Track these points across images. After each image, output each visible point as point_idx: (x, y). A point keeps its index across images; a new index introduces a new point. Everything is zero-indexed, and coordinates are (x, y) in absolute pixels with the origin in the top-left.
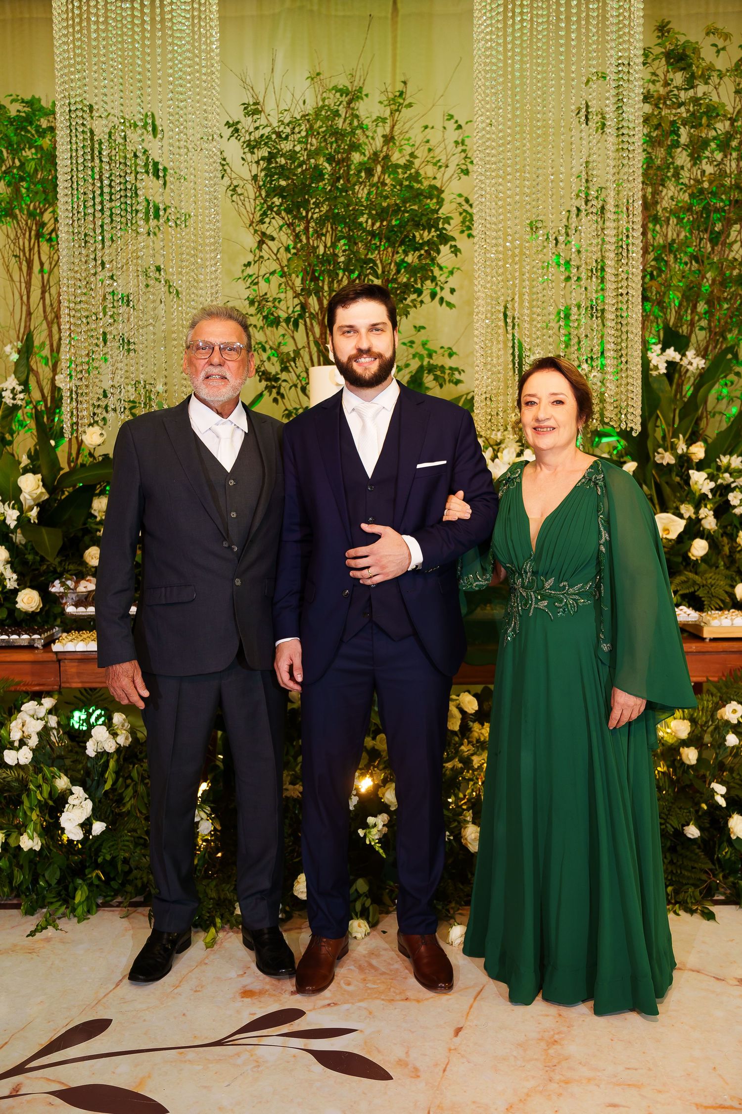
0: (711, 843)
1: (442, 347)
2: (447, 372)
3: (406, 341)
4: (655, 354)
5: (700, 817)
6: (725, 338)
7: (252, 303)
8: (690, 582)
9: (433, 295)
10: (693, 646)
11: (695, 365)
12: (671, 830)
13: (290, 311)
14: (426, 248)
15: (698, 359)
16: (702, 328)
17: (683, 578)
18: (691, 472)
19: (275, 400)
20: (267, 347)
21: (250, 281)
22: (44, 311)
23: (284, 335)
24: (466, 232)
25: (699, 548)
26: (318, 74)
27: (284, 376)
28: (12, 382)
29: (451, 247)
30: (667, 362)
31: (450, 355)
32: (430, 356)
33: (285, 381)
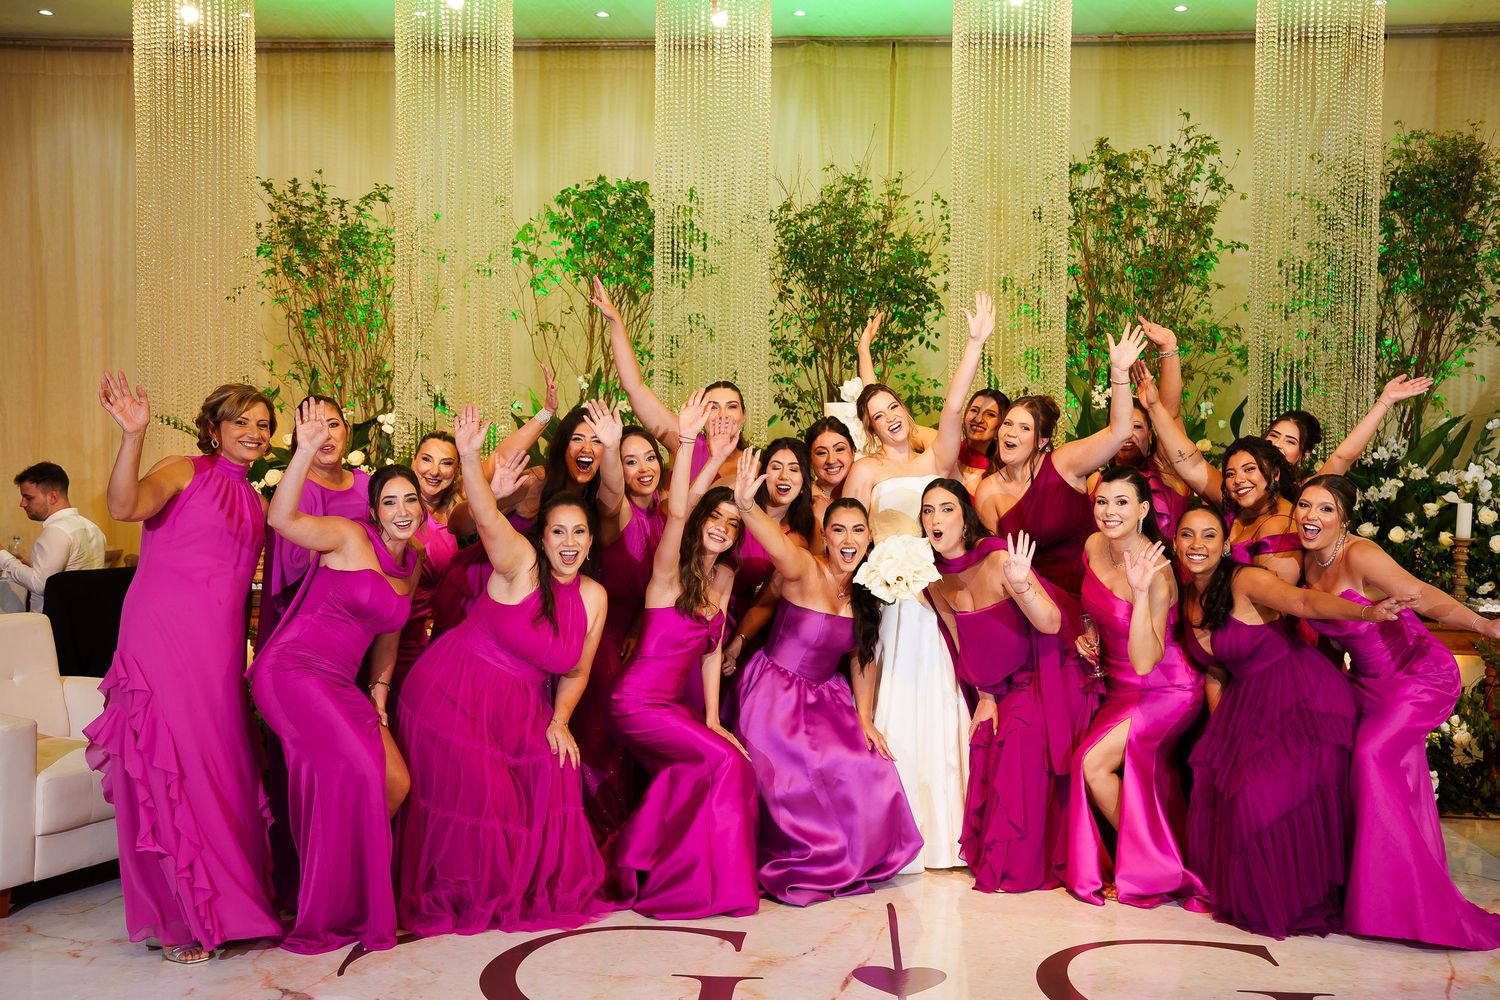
1: (928, 380)
2: (931, 401)
3: (899, 374)
7: (773, 344)
9: (921, 340)
13: (805, 352)
14: (917, 305)
19: (792, 423)
20: (784, 378)
21: (772, 325)
22: (603, 347)
23: (800, 372)
26: (832, 166)
27: (800, 404)
29: (936, 304)
31: (935, 386)
32: (918, 388)
33: (801, 408)
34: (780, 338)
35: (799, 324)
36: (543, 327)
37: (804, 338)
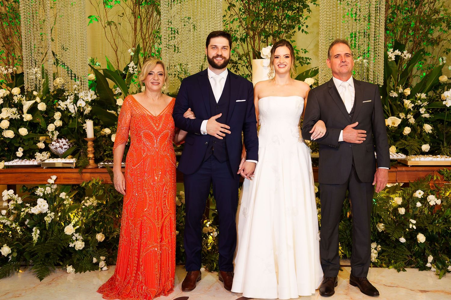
0: (411, 246)
1: (302, 49)
2: (304, 59)
4: (390, 52)
5: (406, 234)
6: (420, 45)
8: (403, 144)
9: (299, 29)
10: (404, 169)
11: (407, 57)
12: (394, 239)
13: (241, 35)
14: (297, 10)
15: (408, 54)
16: (411, 41)
17: (400, 142)
18: (404, 100)
19: (235, 71)
21: (224, 23)
22: (141, 35)
23: (238, 45)
24: (313, 2)
25: (407, 130)
27: (239, 62)
28: (132, 64)
29: (307, 9)
30: (395, 56)
31: (305, 52)
32: (297, 53)
33: (239, 64)
34: (229, 30)
35: (238, 20)
36: (109, 23)
37: (241, 27)
